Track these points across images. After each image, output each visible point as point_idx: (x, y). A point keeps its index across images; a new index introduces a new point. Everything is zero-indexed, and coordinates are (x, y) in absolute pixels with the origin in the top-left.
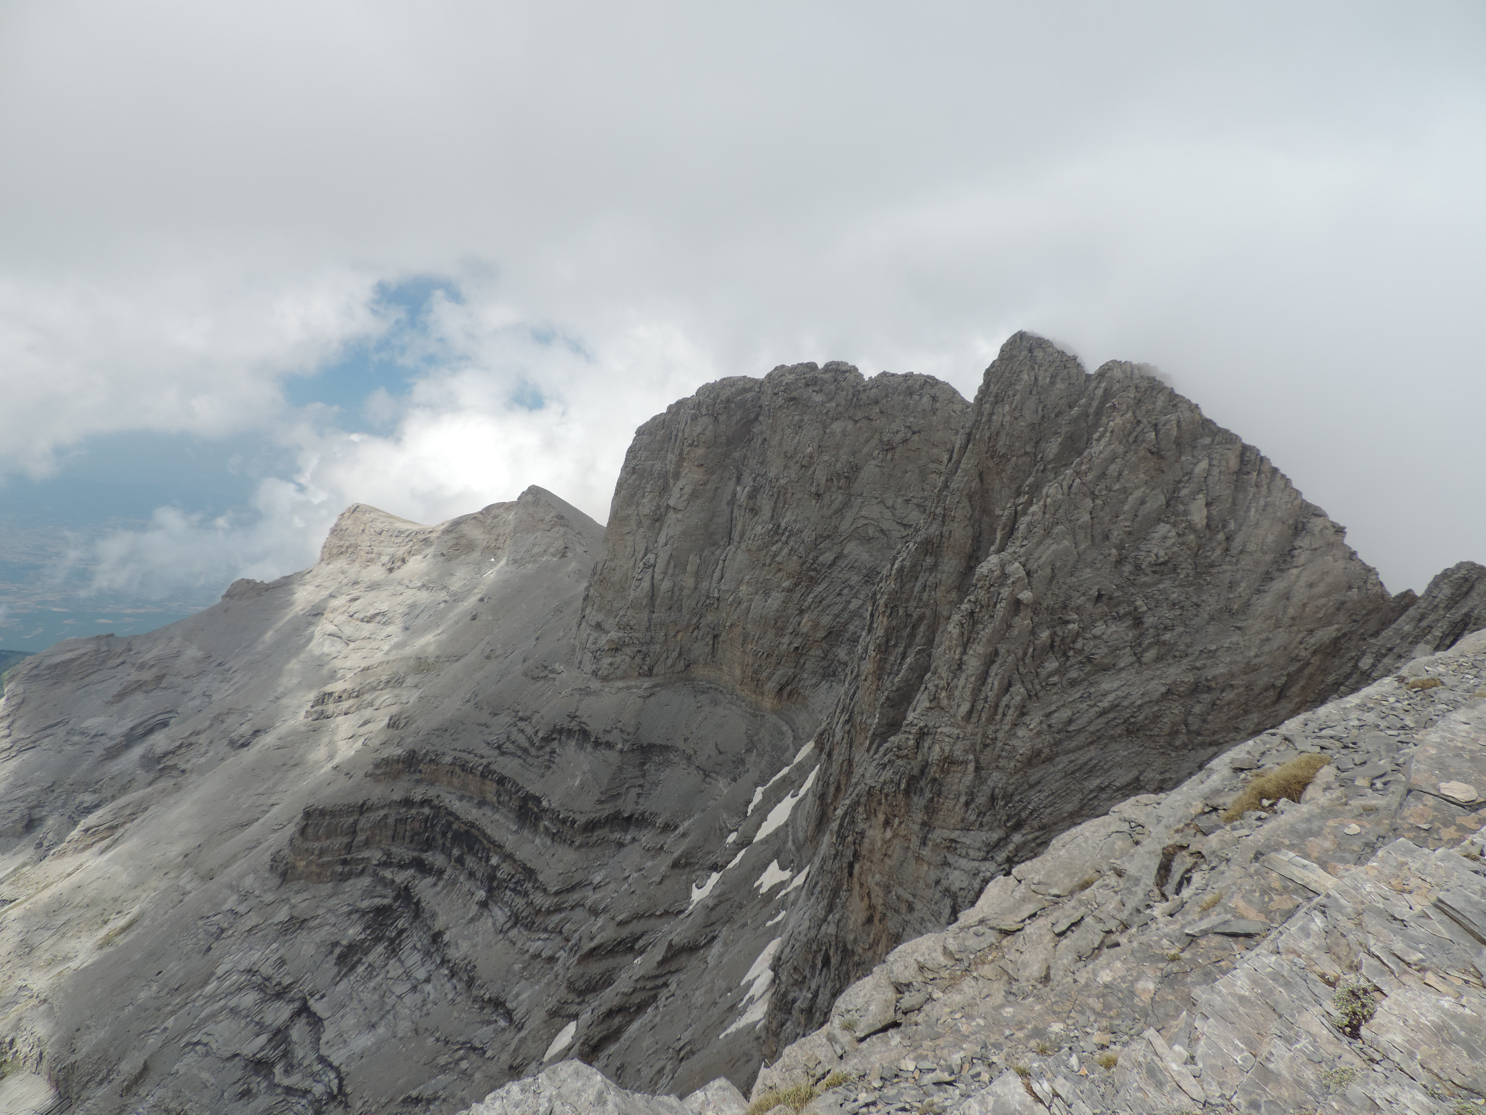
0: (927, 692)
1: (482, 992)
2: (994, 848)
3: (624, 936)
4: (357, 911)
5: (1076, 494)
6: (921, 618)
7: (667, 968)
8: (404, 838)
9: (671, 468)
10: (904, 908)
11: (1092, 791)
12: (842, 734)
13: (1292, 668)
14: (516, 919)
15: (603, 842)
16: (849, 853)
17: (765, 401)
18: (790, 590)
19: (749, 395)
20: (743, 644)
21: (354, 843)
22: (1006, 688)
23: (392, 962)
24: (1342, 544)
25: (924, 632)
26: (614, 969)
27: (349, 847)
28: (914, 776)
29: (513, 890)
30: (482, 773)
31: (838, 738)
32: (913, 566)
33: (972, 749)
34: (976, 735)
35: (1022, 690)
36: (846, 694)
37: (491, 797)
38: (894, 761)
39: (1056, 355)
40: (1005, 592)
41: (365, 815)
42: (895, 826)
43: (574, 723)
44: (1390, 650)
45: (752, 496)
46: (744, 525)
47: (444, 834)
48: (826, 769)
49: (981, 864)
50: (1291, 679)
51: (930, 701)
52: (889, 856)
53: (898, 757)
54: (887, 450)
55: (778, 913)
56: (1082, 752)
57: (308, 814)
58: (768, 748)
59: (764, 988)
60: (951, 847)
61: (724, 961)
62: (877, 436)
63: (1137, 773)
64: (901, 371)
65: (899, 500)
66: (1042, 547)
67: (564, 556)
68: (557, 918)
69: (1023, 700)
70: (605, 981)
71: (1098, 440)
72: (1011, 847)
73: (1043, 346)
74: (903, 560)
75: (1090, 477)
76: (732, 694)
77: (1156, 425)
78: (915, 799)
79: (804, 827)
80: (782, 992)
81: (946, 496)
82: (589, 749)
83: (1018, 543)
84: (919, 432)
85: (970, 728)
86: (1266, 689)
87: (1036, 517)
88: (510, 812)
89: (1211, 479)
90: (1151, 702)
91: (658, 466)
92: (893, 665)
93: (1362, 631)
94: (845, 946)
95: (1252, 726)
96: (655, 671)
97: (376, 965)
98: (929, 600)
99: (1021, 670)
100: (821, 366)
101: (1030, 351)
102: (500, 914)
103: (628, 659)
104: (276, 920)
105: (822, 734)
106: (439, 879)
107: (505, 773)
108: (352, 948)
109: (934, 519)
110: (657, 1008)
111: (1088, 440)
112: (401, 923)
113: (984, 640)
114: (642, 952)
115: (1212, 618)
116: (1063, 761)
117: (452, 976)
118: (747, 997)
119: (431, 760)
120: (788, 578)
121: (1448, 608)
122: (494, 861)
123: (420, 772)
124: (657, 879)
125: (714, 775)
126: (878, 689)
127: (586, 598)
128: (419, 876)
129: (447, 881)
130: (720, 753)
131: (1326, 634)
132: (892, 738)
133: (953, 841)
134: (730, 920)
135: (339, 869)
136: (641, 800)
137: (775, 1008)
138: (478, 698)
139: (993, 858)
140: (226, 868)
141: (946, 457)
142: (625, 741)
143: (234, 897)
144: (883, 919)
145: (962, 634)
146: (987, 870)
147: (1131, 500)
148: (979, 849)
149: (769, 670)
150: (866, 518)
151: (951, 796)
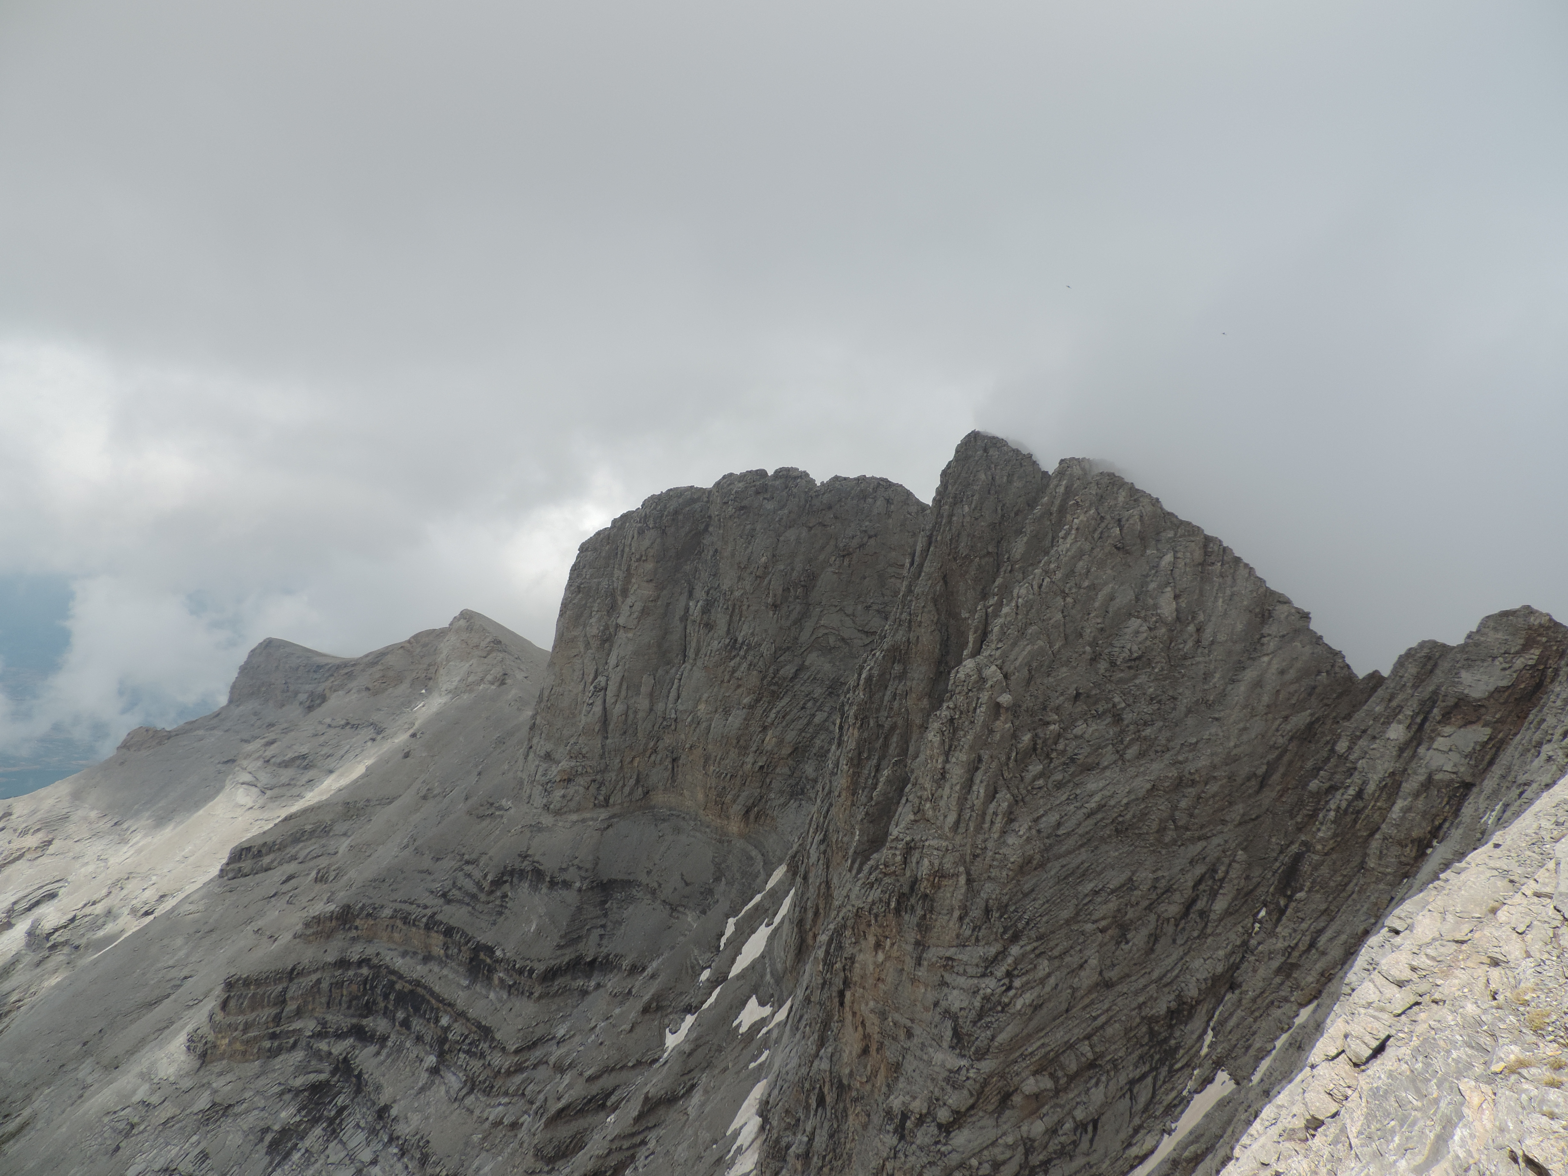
0: (909, 804)
1: (438, 1170)
2: (992, 962)
3: (594, 1093)
4: (290, 1091)
5: (1046, 593)
6: (893, 728)
7: (644, 1124)
8: (340, 1004)
9: (618, 585)
10: (902, 1035)
11: (1086, 895)
12: (817, 855)
13: (1271, 756)
14: (472, 1085)
15: (565, 991)
16: (838, 982)
17: (714, 511)
18: (751, 707)
19: (697, 506)
20: (704, 767)
21: (284, 1014)
22: (992, 795)
23: (332, 1145)
24: (1308, 629)
25: (897, 742)
26: (586, 1130)
27: (277, 1019)
28: (904, 894)
29: (467, 1052)
30: (427, 924)
31: (813, 858)
32: (882, 675)
33: (962, 860)
34: (965, 846)
35: (1008, 796)
36: (819, 812)
37: (438, 951)
38: (882, 880)
39: (1011, 454)
40: (985, 696)
41: (296, 981)
42: (887, 948)
43: (526, 863)
44: (1364, 731)
45: (706, 610)
46: (698, 642)
47: (386, 996)
48: (803, 894)
49: (981, 980)
50: (1272, 767)
51: (915, 814)
52: (883, 981)
53: (885, 875)
54: (844, 556)
55: (761, 1053)
56: (1072, 856)
57: (230, 985)
58: (738, 876)
59: (753, 1136)
60: (947, 965)
61: (707, 1110)
62: (832, 542)
63: (1130, 874)
64: (853, 474)
65: (860, 607)
66: (1017, 649)
67: (503, 683)
68: (518, 1079)
69: (1009, 806)
70: (577, 1144)
71: (1064, 538)
72: (1010, 960)
73: (998, 445)
74: (871, 669)
75: (1059, 575)
76: (695, 820)
77: (1119, 520)
78: (907, 917)
79: (783, 957)
80: (774, 1138)
81: (911, 601)
82: (544, 890)
83: (993, 646)
84: (876, 536)
85: (958, 839)
86: (1249, 779)
87: (1009, 619)
88: (459, 965)
89: (1177, 572)
90: (1137, 799)
91: (605, 583)
92: (867, 779)
93: (1334, 714)
94: (840, 1082)
95: (1238, 818)
96: (611, 801)
97: (314, 1150)
98: (900, 709)
99: (1006, 775)
100: (770, 473)
101: (985, 450)
102: (453, 1080)
103: (582, 790)
104: (195, 1109)
105: (794, 857)
106: (383, 1046)
107: (453, 922)
108: (285, 1132)
109: (900, 625)
110: (636, 1169)
111: (1053, 538)
112: (340, 1100)
113: (966, 747)
114: (615, 1108)
115: (1189, 711)
116: (1054, 867)
117: (403, 1155)
118: (735, 1147)
119: (369, 915)
120: (749, 694)
121: (1415, 687)
122: (445, 1021)
123: (356, 928)
124: (626, 1027)
125: (681, 909)
126: (853, 805)
127: (533, 727)
128: (359, 1045)
129: (391, 1048)
130: (687, 884)
131: (1301, 719)
132: (875, 856)
133: (949, 959)
134: (709, 1065)
135: (267, 1044)
136: (605, 942)
137: (768, 1157)
138: (416, 844)
139: (992, 973)
140: (132, 1054)
141: (908, 561)
142: (584, 879)
143: (146, 1087)
144: (881, 1047)
145: (943, 742)
146: (987, 987)
147: (1101, 596)
148: (977, 965)
149: (733, 792)
150: (826, 627)
151: (945, 912)
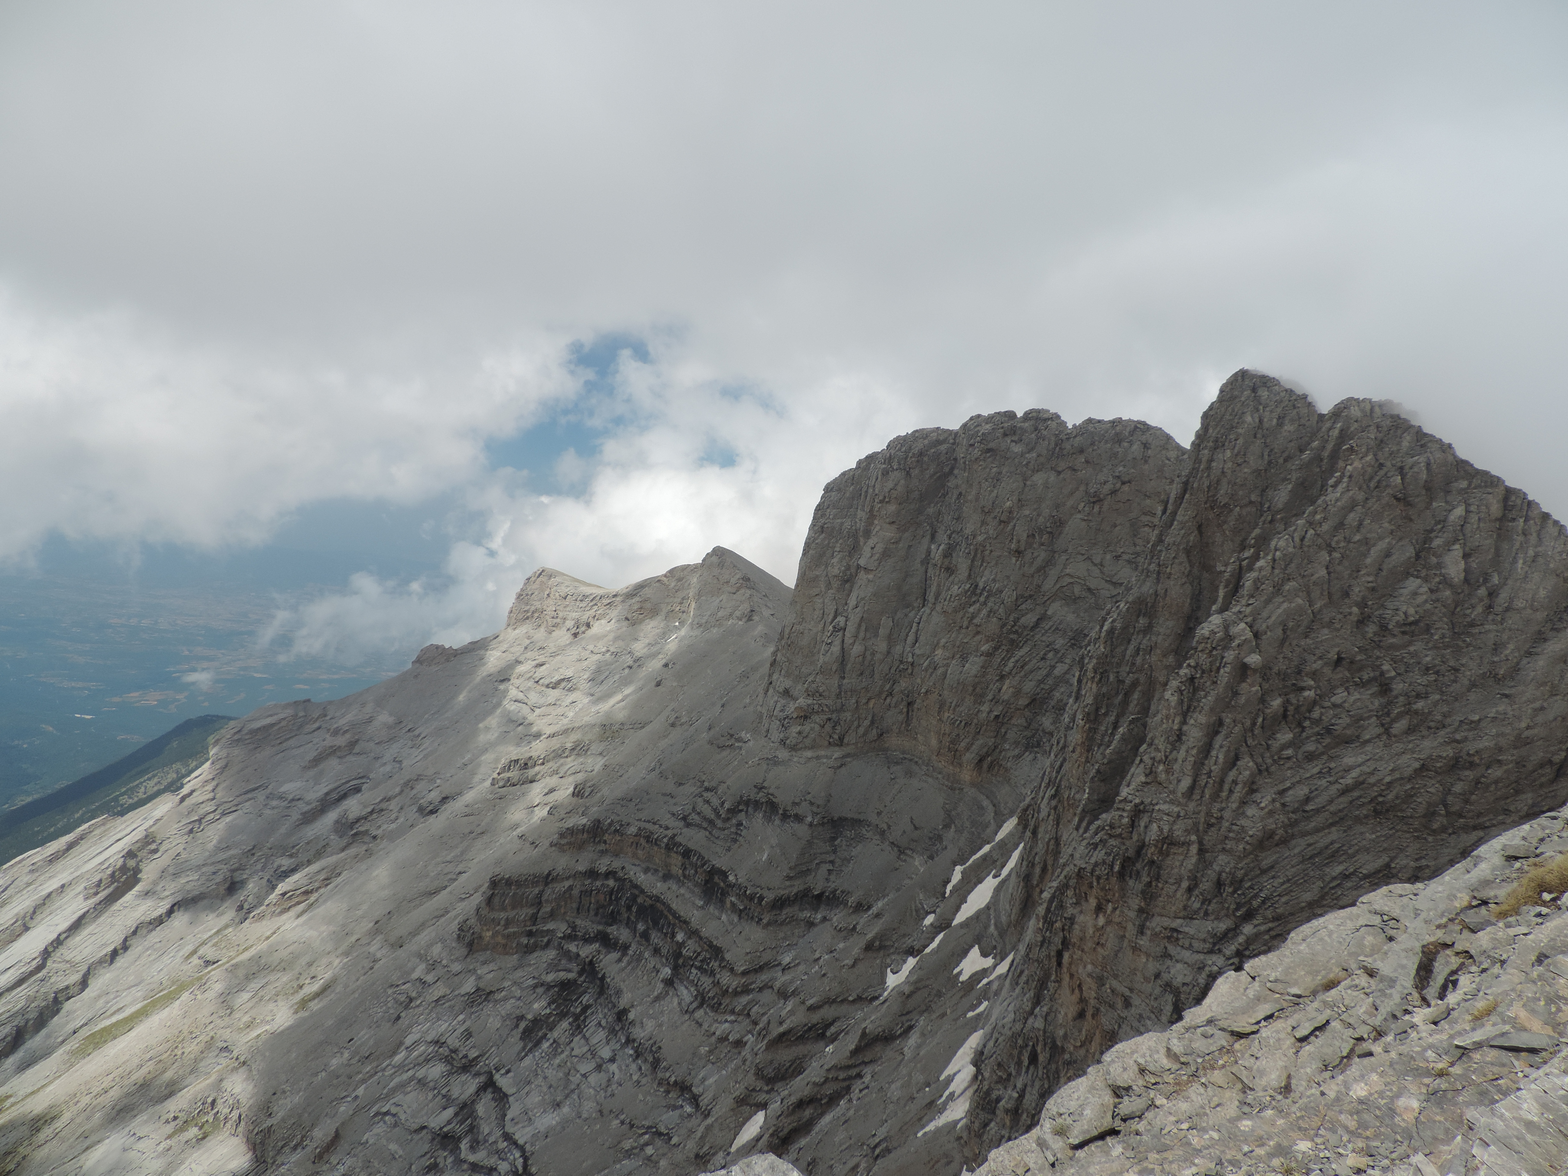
0: (1142, 765)
1: (668, 1075)
2: (1221, 939)
3: (814, 1021)
4: (542, 985)
5: (1309, 546)
6: (1135, 684)
7: (860, 1058)
8: (589, 911)
9: (861, 526)
10: (1119, 1004)
11: (1334, 878)
12: (1047, 810)
14: (702, 1000)
15: (792, 920)
16: (1057, 940)
17: (960, 453)
18: (989, 654)
19: (943, 448)
20: (939, 712)
21: (540, 914)
22: (1233, 761)
23: (576, 1039)
25: (1138, 700)
26: (805, 1056)
27: (534, 919)
28: (1128, 858)
29: (699, 968)
30: (667, 845)
31: (1043, 814)
32: (1125, 628)
33: (1195, 829)
34: (1198, 813)
35: (1251, 764)
36: (1052, 766)
37: (676, 870)
38: (1106, 841)
39: (1283, 394)
40: (1230, 656)
41: (551, 886)
42: (1109, 912)
43: (761, 794)
45: (947, 554)
46: (939, 585)
47: (629, 908)
48: (1031, 848)
49: (1208, 957)
51: (1147, 776)
52: (1103, 945)
53: (1111, 836)
54: (1094, 503)
55: (980, 1003)
56: (1321, 834)
57: (494, 883)
58: (967, 824)
59: (965, 1084)
60: (1172, 936)
61: (922, 1053)
62: (1082, 488)
63: (1387, 859)
64: (1108, 417)
65: (1108, 557)
66: (1270, 607)
67: (750, 619)
68: (744, 999)
69: (1252, 775)
70: (795, 1069)
71: (1335, 486)
72: (1241, 939)
73: (1269, 384)
74: (1113, 621)
75: (1325, 527)
76: (928, 765)
77: (1401, 468)
78: (1131, 883)
79: (1007, 911)
80: (984, 1089)
81: (1161, 551)
82: (777, 822)
83: (1244, 602)
84: (1129, 482)
85: (1192, 806)
86: (1542, 766)
87: (1263, 573)
88: (695, 886)
89: (1468, 527)
90: (1402, 779)
91: (847, 524)
92: (1103, 736)
94: (1054, 1042)
95: (1526, 808)
96: (846, 741)
97: (561, 1041)
98: (1143, 665)
99: (1250, 741)
100: (1020, 414)
101: (1254, 390)
102: (686, 994)
103: (817, 727)
104: (463, 991)
105: (1025, 810)
106: (624, 954)
107: (691, 845)
108: (537, 1022)
109: (1148, 576)
110: (850, 1100)
111: (1322, 486)
112: (585, 999)
113: (1206, 708)
114: (833, 1039)
115: (1473, 685)
116: (1299, 845)
117: (637, 1057)
118: (947, 1093)
119: (616, 831)
120: (987, 641)
122: (680, 937)
123: (605, 842)
124: (849, 962)
125: (909, 852)
126: (1087, 761)
127: (773, 663)
128: (604, 951)
129: (632, 956)
130: (916, 828)
132: (1104, 816)
133: (1174, 930)
134: (928, 1009)
135: (525, 941)
136: (832, 878)
137: (977, 1107)
138: (663, 767)
139: (1220, 951)
140: (414, 936)
141: (1159, 509)
142: (815, 814)
143: (423, 966)
144: (1096, 1014)
145: (1181, 702)
146: (1214, 964)
147: (1375, 552)
148: (1204, 941)
149: (967, 740)
150: (1072, 577)
151: (1172, 881)
